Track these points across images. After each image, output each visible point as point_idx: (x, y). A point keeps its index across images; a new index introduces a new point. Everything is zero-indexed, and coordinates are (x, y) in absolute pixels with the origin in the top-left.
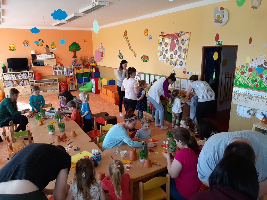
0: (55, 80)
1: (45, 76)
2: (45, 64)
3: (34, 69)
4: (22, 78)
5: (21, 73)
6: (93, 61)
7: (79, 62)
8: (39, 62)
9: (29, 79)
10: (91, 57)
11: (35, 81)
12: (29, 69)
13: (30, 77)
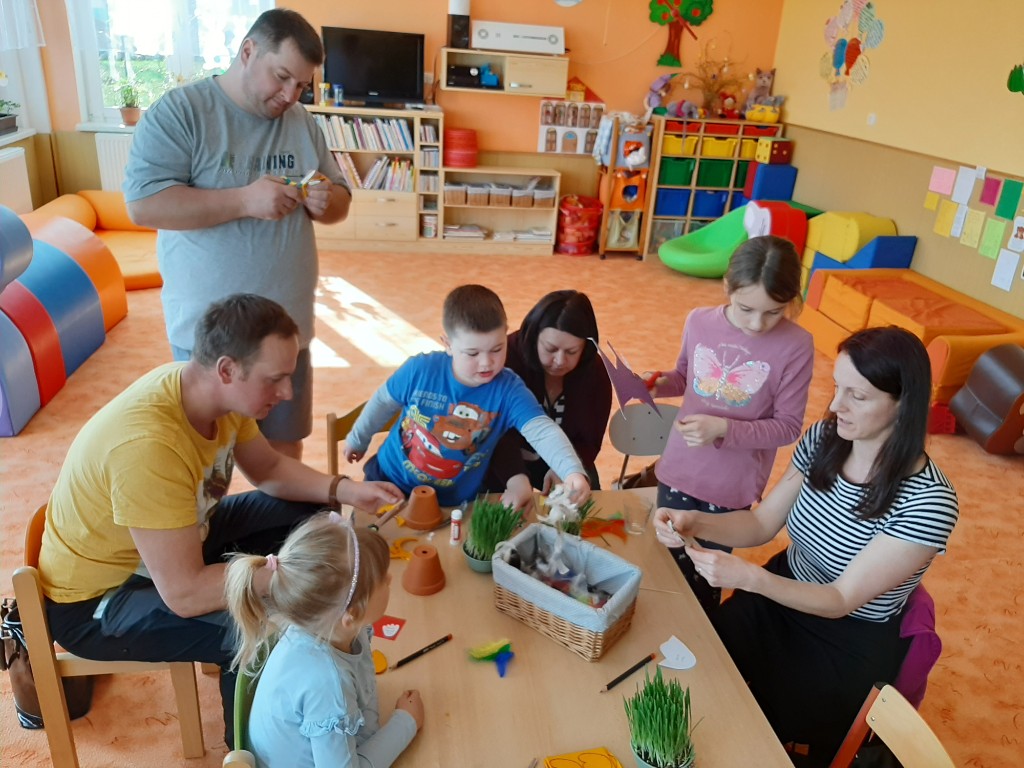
0: (545, 183)
1: (497, 152)
2: (506, 85)
3: (453, 106)
4: (383, 147)
5: (383, 119)
6: (764, 93)
7: (690, 94)
8: (478, 69)
9: (418, 155)
10: (759, 72)
11: (442, 171)
12: (424, 102)
13: (422, 147)
